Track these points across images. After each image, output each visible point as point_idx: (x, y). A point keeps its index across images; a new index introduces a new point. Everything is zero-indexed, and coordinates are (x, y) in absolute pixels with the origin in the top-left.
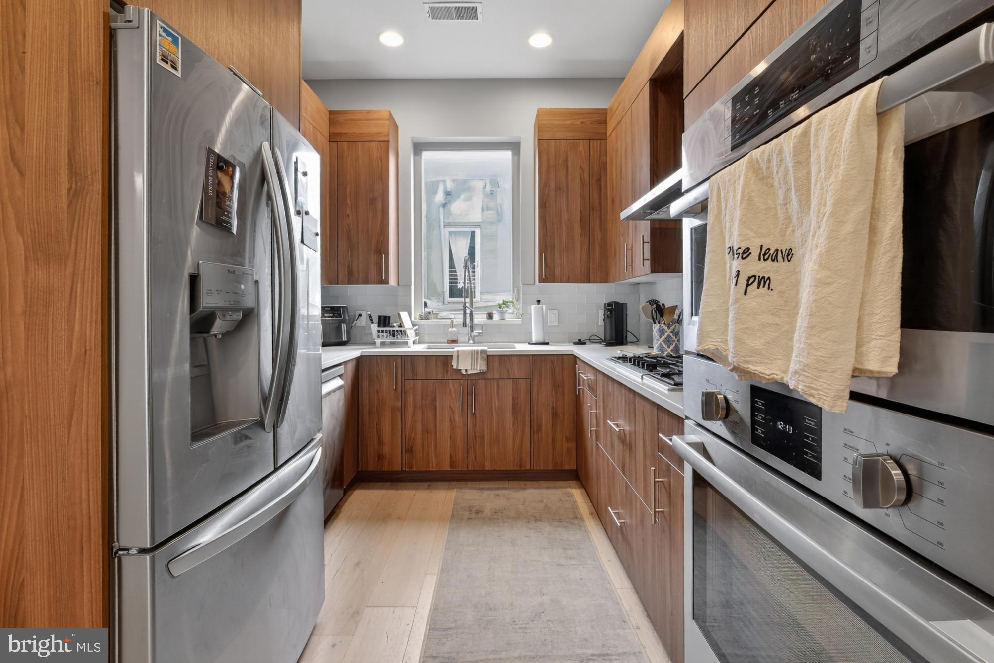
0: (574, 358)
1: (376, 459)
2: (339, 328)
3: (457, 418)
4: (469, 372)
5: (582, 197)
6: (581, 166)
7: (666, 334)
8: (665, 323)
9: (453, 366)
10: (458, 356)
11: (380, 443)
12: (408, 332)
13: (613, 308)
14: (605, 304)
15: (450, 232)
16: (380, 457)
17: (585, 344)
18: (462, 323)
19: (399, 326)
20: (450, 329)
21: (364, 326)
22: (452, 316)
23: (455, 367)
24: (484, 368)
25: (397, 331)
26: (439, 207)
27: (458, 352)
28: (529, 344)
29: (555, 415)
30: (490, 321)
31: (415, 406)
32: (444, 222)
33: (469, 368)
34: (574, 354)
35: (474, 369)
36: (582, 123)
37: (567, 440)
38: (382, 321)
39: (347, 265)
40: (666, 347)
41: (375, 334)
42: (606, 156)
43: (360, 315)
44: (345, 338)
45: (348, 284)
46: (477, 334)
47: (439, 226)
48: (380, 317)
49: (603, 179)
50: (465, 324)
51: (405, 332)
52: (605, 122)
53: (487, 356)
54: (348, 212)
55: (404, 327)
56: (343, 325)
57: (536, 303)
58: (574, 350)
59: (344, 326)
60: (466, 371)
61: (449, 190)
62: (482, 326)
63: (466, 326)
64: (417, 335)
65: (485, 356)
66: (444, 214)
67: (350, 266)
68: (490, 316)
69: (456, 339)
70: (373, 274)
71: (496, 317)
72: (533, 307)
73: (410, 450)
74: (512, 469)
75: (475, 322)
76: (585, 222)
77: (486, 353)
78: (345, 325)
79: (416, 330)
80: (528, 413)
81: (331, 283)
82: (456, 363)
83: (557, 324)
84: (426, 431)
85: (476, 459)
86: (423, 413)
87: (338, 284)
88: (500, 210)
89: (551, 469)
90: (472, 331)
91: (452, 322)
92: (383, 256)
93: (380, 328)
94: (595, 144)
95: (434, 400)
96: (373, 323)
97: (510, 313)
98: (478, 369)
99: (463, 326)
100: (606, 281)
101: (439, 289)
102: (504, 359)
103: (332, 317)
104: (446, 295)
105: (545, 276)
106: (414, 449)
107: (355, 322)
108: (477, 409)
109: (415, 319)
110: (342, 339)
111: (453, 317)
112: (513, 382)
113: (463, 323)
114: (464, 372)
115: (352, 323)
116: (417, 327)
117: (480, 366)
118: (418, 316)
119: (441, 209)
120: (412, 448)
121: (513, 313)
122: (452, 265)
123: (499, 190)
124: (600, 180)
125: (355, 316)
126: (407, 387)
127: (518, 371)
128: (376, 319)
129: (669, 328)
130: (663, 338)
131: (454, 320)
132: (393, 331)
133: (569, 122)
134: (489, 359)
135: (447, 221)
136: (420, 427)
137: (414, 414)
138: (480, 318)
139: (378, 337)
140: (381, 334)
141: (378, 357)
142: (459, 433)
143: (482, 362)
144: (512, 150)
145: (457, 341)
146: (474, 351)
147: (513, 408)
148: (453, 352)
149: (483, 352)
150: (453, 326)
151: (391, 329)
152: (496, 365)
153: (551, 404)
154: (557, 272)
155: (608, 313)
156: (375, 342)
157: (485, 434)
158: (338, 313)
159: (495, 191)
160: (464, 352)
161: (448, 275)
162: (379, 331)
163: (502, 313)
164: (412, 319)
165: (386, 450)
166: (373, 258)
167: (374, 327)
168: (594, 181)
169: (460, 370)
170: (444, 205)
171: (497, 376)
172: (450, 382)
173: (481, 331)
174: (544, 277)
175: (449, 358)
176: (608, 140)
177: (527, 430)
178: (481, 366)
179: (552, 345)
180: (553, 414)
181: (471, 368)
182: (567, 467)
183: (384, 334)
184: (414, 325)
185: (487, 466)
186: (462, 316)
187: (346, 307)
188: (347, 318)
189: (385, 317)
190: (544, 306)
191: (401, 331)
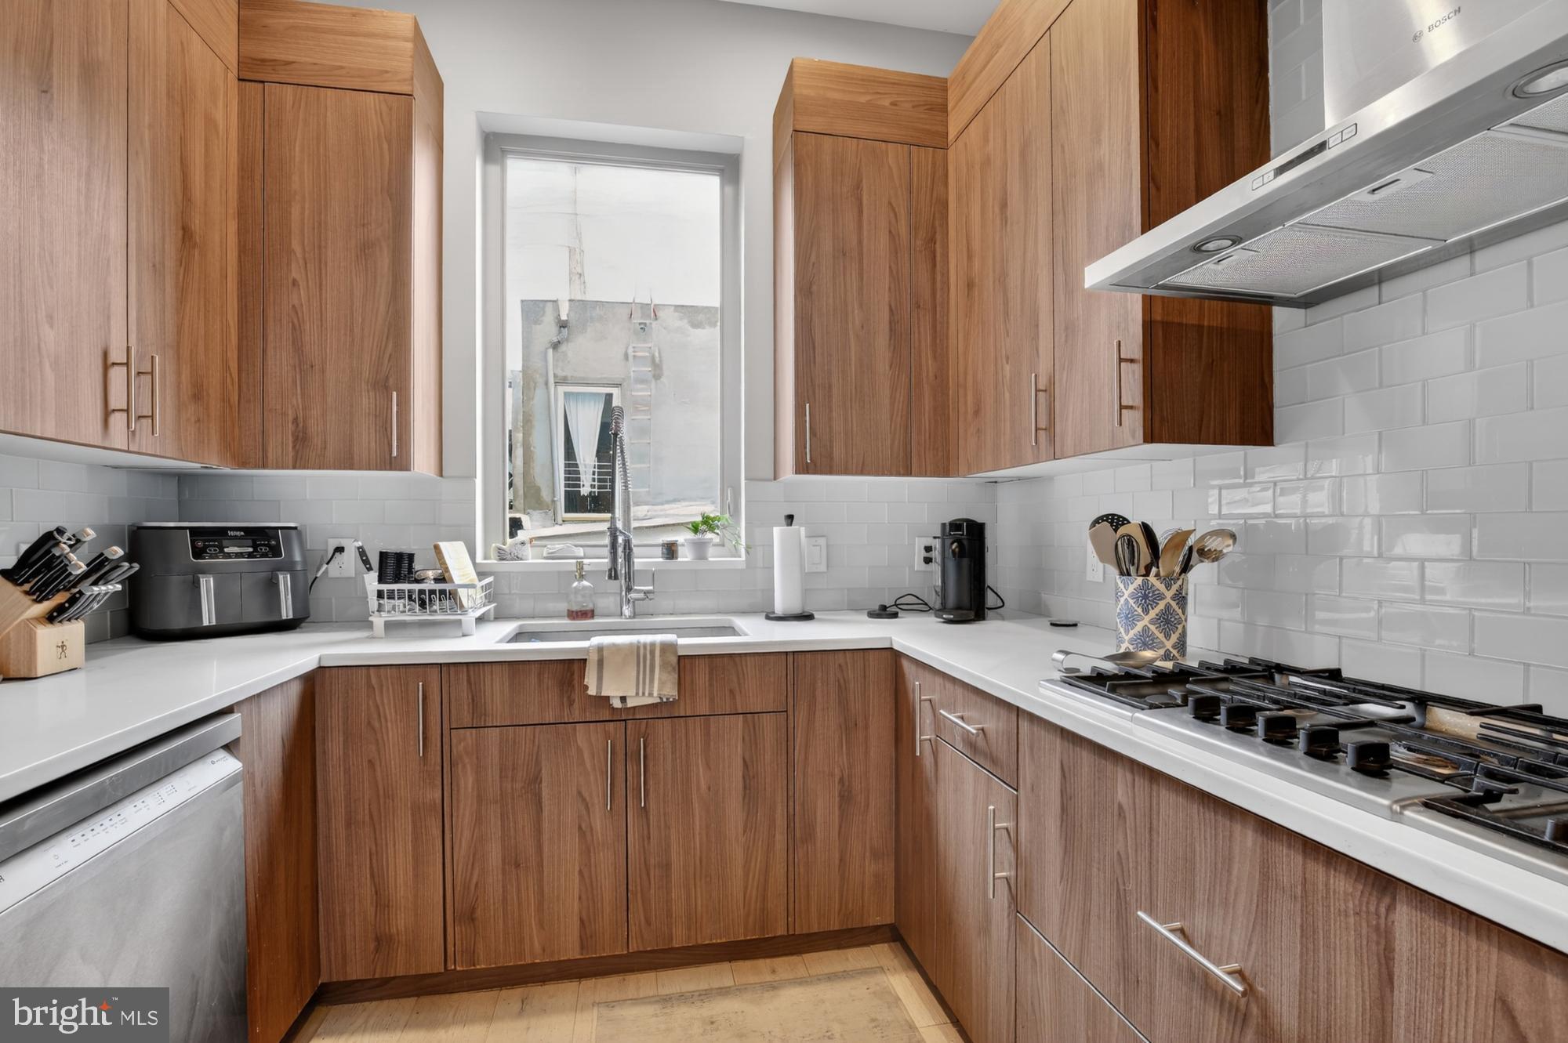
0: (893, 657)
1: (372, 946)
2: (272, 585)
3: (598, 822)
4: (630, 703)
5: (895, 277)
6: (890, 203)
7: (1162, 605)
8: (1157, 575)
9: (586, 687)
10: (600, 663)
11: (382, 902)
12: (462, 593)
13: (963, 535)
14: (944, 525)
15: (565, 393)
16: (383, 942)
17: (895, 615)
18: (607, 568)
19: (437, 580)
20: (575, 584)
21: (349, 578)
22: (580, 552)
23: (592, 691)
24: (671, 692)
25: (432, 592)
26: (547, 349)
27: (600, 649)
28: (768, 618)
29: (846, 797)
30: (671, 564)
31: (480, 799)
32: (555, 376)
33: (631, 692)
34: (896, 647)
35: (644, 694)
36: (894, 104)
37: (876, 855)
38: (390, 570)
39: (290, 418)
40: (1161, 636)
41: (373, 602)
42: (946, 184)
43: (340, 550)
44: (287, 612)
45: (294, 468)
46: (642, 595)
47: (547, 384)
48: (383, 556)
49: (938, 237)
50: (613, 574)
51: (453, 595)
52: (941, 109)
53: (679, 656)
54: (296, 273)
55: (452, 581)
56: (281, 577)
57: (783, 520)
58: (893, 638)
59: (285, 581)
60: (623, 699)
61: (564, 317)
62: (653, 577)
63: (616, 578)
64: (489, 598)
65: (674, 660)
66: (555, 360)
67: (301, 420)
68: (671, 551)
69: (590, 606)
70: (366, 440)
71: (685, 556)
72: (776, 530)
73: (469, 917)
74: (742, 938)
75: (636, 567)
76: (898, 333)
77: (676, 652)
78: (289, 576)
79: (488, 586)
80: (780, 797)
81: (244, 464)
82: (595, 679)
83: (825, 570)
84: (513, 862)
85: (648, 922)
86: (504, 816)
87: (264, 467)
88: (657, 360)
89: (836, 929)
90: (629, 589)
91: (581, 566)
92: (395, 393)
93: (385, 587)
94: (923, 156)
95: (536, 779)
96: (370, 569)
97: (714, 545)
98: (655, 694)
99: (610, 577)
100: (946, 473)
101: (545, 495)
102: (717, 662)
103: (250, 555)
104: (559, 507)
105: (811, 460)
106: (478, 913)
107: (325, 566)
108: (652, 795)
109: (485, 559)
110: (281, 616)
111: (582, 555)
112: (745, 721)
113: (610, 570)
114: (617, 704)
115: (318, 569)
116: (490, 579)
117: (662, 683)
118: (493, 553)
119: (550, 351)
120: (473, 910)
121: (723, 545)
122: (570, 453)
123: (654, 324)
124: (932, 240)
125: (326, 551)
126: (459, 748)
127: (758, 695)
128: (375, 561)
129: (1168, 587)
130: (1153, 614)
131: (586, 561)
132: (422, 592)
133: (863, 99)
134: (685, 665)
135: (561, 373)
136: (494, 855)
137: (479, 819)
138: (646, 558)
139: (380, 609)
140: (385, 601)
141: (372, 670)
142: (606, 862)
143: (665, 677)
144: (721, 172)
145: (593, 611)
146: (645, 646)
147: (745, 788)
148: (586, 650)
149: (667, 648)
150: (582, 577)
151: (416, 587)
152: (702, 678)
153: (837, 771)
154: (838, 452)
155: (954, 547)
156: (372, 622)
157: (674, 857)
158: (268, 545)
159: (648, 324)
160: (616, 648)
161: (563, 472)
162: (380, 594)
163: (700, 548)
164: (479, 559)
165: (400, 922)
166: (366, 401)
167: (371, 581)
168: (919, 242)
169: (608, 698)
170: (556, 346)
171: (703, 708)
172: (578, 728)
173: (651, 588)
174: (809, 461)
175: (576, 667)
176: (951, 153)
177: (780, 839)
178: (661, 687)
179: (821, 620)
180: (842, 797)
181: (637, 694)
182: (875, 920)
183: (396, 602)
184: (481, 575)
185: (679, 940)
186: (606, 551)
187: (295, 528)
188: (298, 557)
189: (399, 557)
190: (803, 530)
191: (442, 592)
